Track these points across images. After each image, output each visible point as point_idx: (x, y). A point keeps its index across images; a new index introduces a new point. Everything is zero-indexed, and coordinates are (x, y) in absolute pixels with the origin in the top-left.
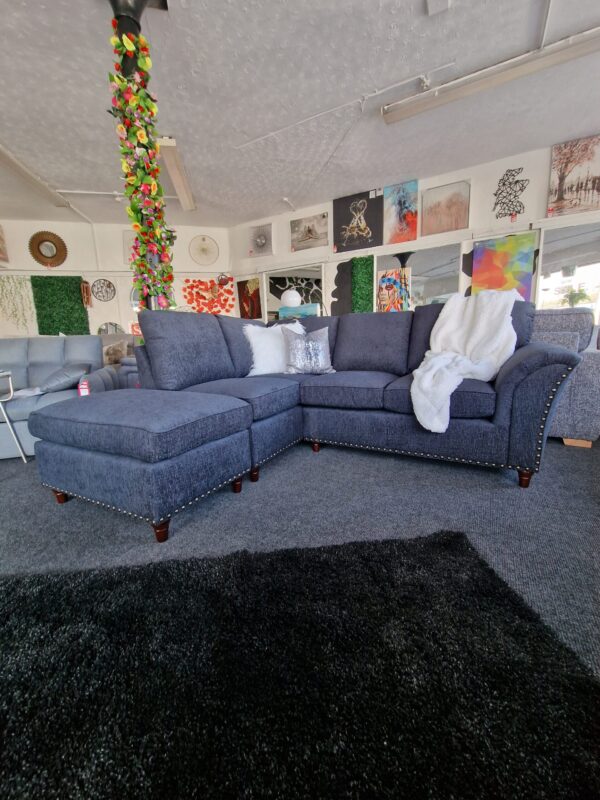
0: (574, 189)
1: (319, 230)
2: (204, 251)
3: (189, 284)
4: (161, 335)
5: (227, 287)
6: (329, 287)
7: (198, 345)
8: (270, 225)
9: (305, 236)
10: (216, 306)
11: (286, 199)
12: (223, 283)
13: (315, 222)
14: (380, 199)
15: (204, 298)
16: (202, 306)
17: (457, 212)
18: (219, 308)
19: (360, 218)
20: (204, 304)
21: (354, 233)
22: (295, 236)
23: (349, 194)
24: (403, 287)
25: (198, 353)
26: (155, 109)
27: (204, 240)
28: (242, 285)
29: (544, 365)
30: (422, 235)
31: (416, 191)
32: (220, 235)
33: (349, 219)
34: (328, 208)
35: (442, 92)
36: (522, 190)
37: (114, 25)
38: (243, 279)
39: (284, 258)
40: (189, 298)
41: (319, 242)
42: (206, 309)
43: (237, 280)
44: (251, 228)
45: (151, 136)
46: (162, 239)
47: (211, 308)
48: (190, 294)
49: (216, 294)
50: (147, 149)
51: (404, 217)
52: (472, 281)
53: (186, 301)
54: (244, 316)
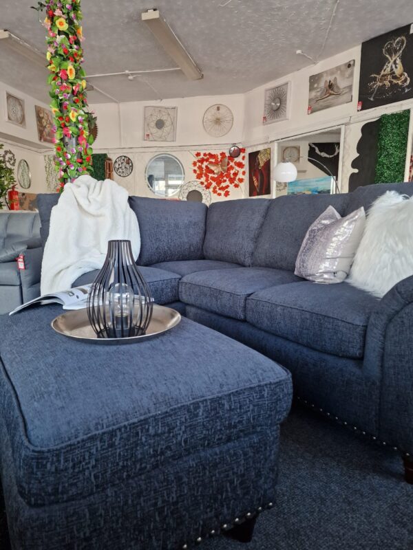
1: (342, 84)
3: (199, 158)
5: (238, 159)
6: (348, 153)
8: (287, 84)
9: (325, 92)
10: (225, 181)
11: (299, 52)
12: (234, 154)
13: (338, 76)
15: (212, 172)
16: (210, 181)
18: (228, 183)
19: (395, 62)
20: (212, 178)
21: (387, 83)
22: (314, 94)
23: (383, 32)
27: (218, 109)
28: (253, 156)
32: (235, 103)
33: (379, 64)
34: (355, 53)
38: (255, 150)
39: (300, 121)
40: (198, 172)
41: (342, 99)
42: (214, 184)
43: (249, 151)
44: (266, 90)
45: (75, 21)
46: (79, 122)
47: (219, 183)
48: (200, 168)
49: (226, 168)
50: (67, 35)
53: (195, 175)
54: (252, 191)
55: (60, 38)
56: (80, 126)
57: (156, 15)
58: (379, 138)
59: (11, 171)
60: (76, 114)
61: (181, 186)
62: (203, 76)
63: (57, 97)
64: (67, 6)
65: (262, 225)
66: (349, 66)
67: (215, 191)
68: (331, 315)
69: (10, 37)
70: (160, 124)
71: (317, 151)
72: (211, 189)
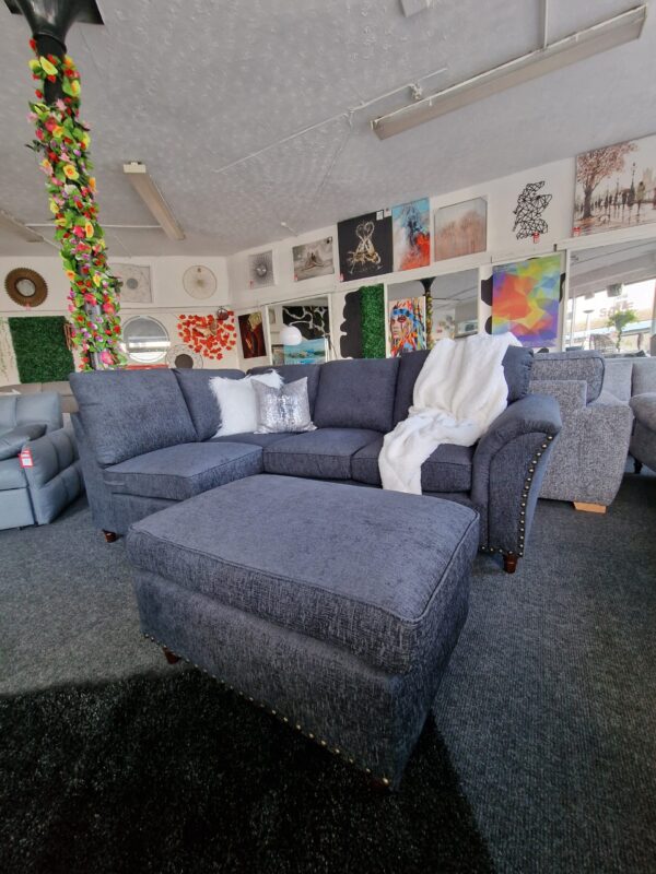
0: (602, 204)
1: (324, 257)
2: (200, 283)
3: (185, 320)
4: (96, 400)
5: (227, 322)
6: (337, 318)
7: (145, 407)
8: (271, 252)
9: (309, 264)
10: (216, 344)
11: (284, 224)
12: (223, 317)
13: (319, 248)
14: (388, 221)
15: (202, 335)
16: (200, 344)
17: (473, 234)
18: (219, 345)
19: (367, 243)
20: (201, 341)
21: (362, 260)
22: (298, 264)
23: (355, 216)
24: (417, 318)
25: (144, 418)
26: (87, 140)
27: (199, 270)
28: (244, 320)
29: (521, 433)
30: (436, 260)
31: (428, 210)
32: (216, 264)
33: (354, 243)
34: (332, 232)
35: (438, 101)
36: (544, 207)
37: (34, 45)
39: (287, 288)
40: (185, 335)
41: (325, 270)
42: (204, 347)
44: (251, 256)
45: (84, 170)
46: (103, 287)
47: (210, 346)
48: (187, 331)
49: (215, 331)
50: (78, 185)
51: (416, 240)
52: (493, 311)
53: (181, 339)
54: (247, 354)
55: (69, 189)
56: (105, 292)
57: (142, 169)
58: (361, 306)
60: (99, 278)
61: (167, 349)
62: (185, 237)
63: (73, 258)
64: (75, 151)
67: (206, 354)
70: (133, 284)
72: (202, 352)
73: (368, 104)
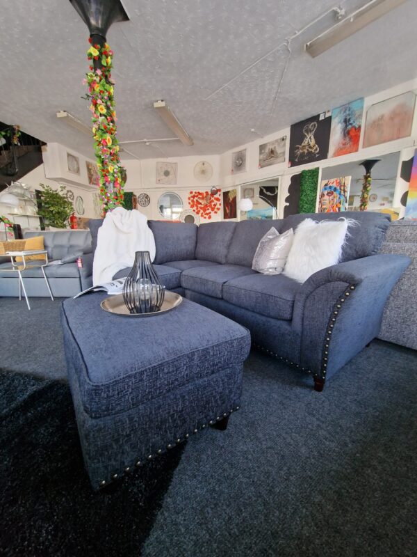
1: (279, 151)
3: (192, 195)
5: (216, 196)
6: (283, 194)
8: (246, 150)
9: (269, 156)
10: (208, 209)
11: (253, 130)
12: (214, 193)
13: (276, 145)
14: (328, 120)
15: (201, 204)
16: (199, 209)
17: (399, 122)
18: (210, 210)
19: (310, 138)
20: (201, 208)
21: (306, 151)
22: (262, 156)
23: (303, 119)
24: (342, 193)
26: (112, 90)
27: (203, 164)
28: (226, 194)
30: (364, 147)
31: (362, 108)
32: (213, 160)
33: (302, 139)
34: (286, 132)
35: (357, 17)
37: (90, 41)
39: (256, 174)
40: (192, 203)
41: (279, 160)
42: (202, 211)
43: (223, 191)
44: (233, 153)
45: (111, 107)
46: (114, 173)
47: (205, 211)
48: (193, 201)
49: (209, 201)
50: (106, 116)
51: (348, 133)
52: (410, 187)
53: (190, 206)
54: (226, 216)
55: (101, 119)
56: (115, 175)
57: (163, 104)
58: (301, 184)
59: (71, 204)
60: (113, 168)
61: (181, 213)
62: (193, 144)
63: (100, 157)
64: (105, 97)
65: (232, 238)
66: (283, 139)
67: (202, 216)
68: (273, 294)
69: (68, 116)
70: (167, 173)
71: (265, 191)
72: (200, 214)
73: (301, 32)
